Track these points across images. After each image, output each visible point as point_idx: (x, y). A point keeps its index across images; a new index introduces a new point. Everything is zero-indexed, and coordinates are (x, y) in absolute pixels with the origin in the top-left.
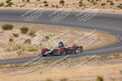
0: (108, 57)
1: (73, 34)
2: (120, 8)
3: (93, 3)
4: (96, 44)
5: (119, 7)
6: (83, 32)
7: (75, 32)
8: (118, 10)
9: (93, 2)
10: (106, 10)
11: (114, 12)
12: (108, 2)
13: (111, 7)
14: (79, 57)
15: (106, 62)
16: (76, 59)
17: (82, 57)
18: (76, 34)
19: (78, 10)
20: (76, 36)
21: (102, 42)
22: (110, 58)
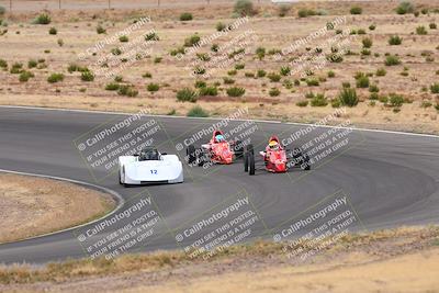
0: (76, 271)
2: (115, 92)
3: (18, 75)
5: (111, 88)
8: (108, 100)
9: (18, 72)
10: (66, 98)
11: (93, 105)
12: (72, 69)
13: (83, 91)
15: (68, 288)
22: (81, 273)
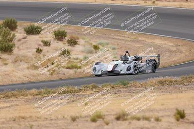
1: (138, 41)
4: (174, 59)
6: (154, 39)
7: (140, 39)
14: (147, 78)
16: (142, 82)
17: (152, 79)
18: (142, 42)
19: (145, 4)
20: (141, 45)
21: (183, 55)
